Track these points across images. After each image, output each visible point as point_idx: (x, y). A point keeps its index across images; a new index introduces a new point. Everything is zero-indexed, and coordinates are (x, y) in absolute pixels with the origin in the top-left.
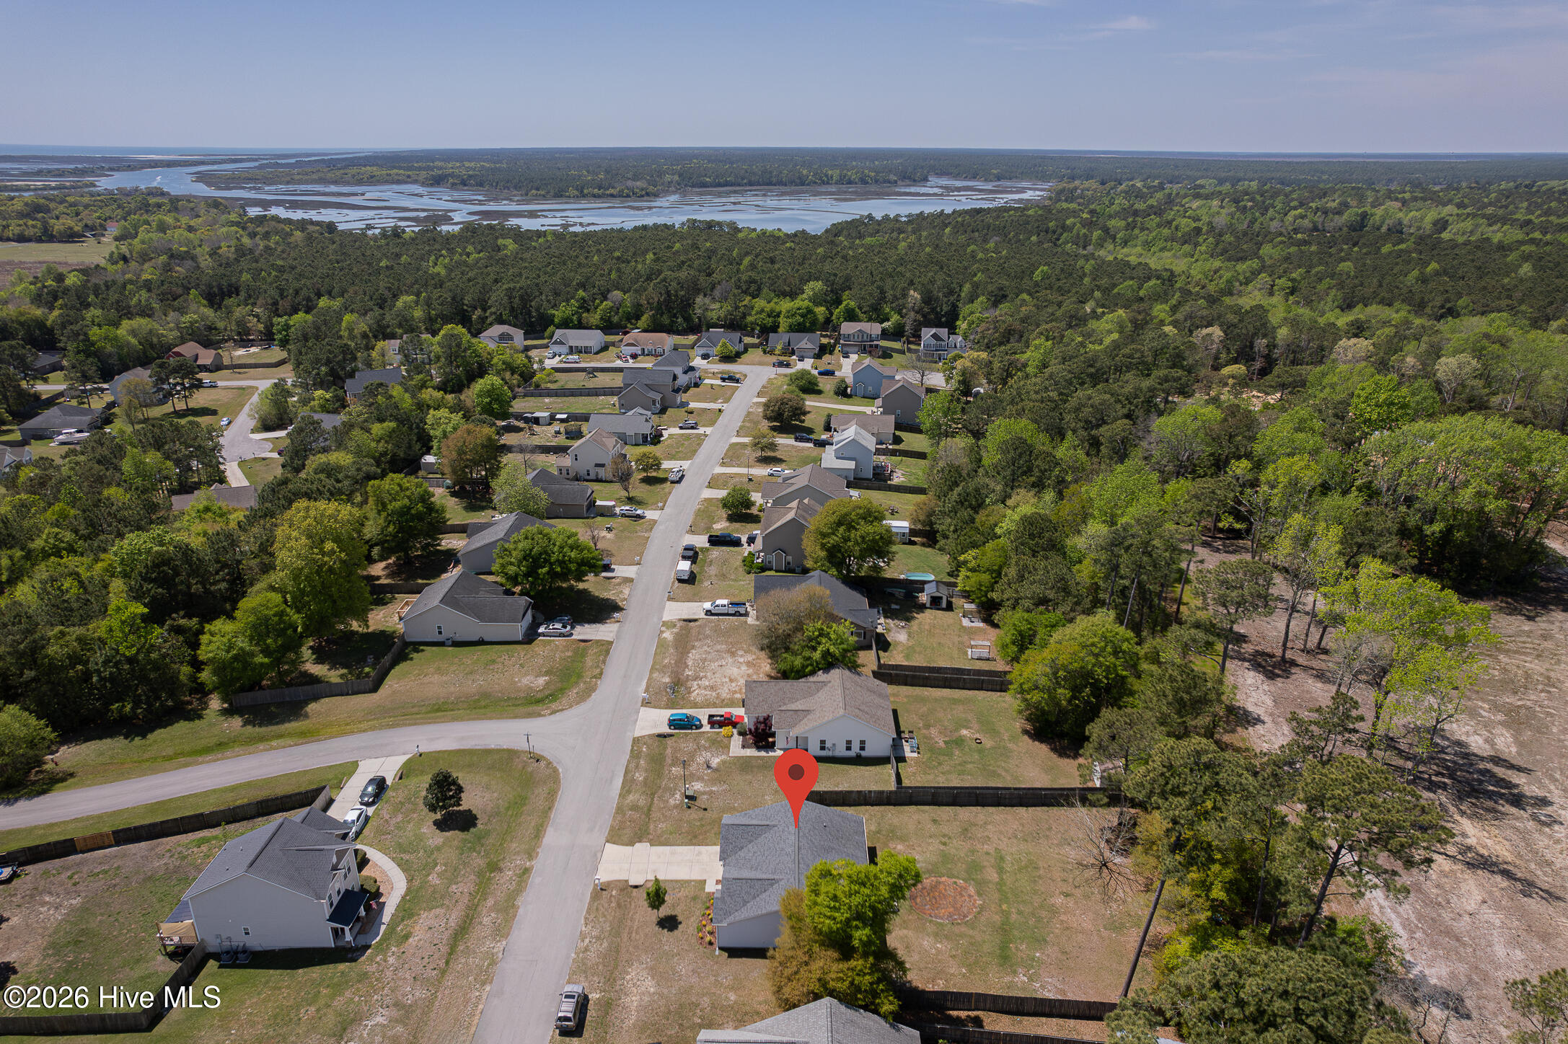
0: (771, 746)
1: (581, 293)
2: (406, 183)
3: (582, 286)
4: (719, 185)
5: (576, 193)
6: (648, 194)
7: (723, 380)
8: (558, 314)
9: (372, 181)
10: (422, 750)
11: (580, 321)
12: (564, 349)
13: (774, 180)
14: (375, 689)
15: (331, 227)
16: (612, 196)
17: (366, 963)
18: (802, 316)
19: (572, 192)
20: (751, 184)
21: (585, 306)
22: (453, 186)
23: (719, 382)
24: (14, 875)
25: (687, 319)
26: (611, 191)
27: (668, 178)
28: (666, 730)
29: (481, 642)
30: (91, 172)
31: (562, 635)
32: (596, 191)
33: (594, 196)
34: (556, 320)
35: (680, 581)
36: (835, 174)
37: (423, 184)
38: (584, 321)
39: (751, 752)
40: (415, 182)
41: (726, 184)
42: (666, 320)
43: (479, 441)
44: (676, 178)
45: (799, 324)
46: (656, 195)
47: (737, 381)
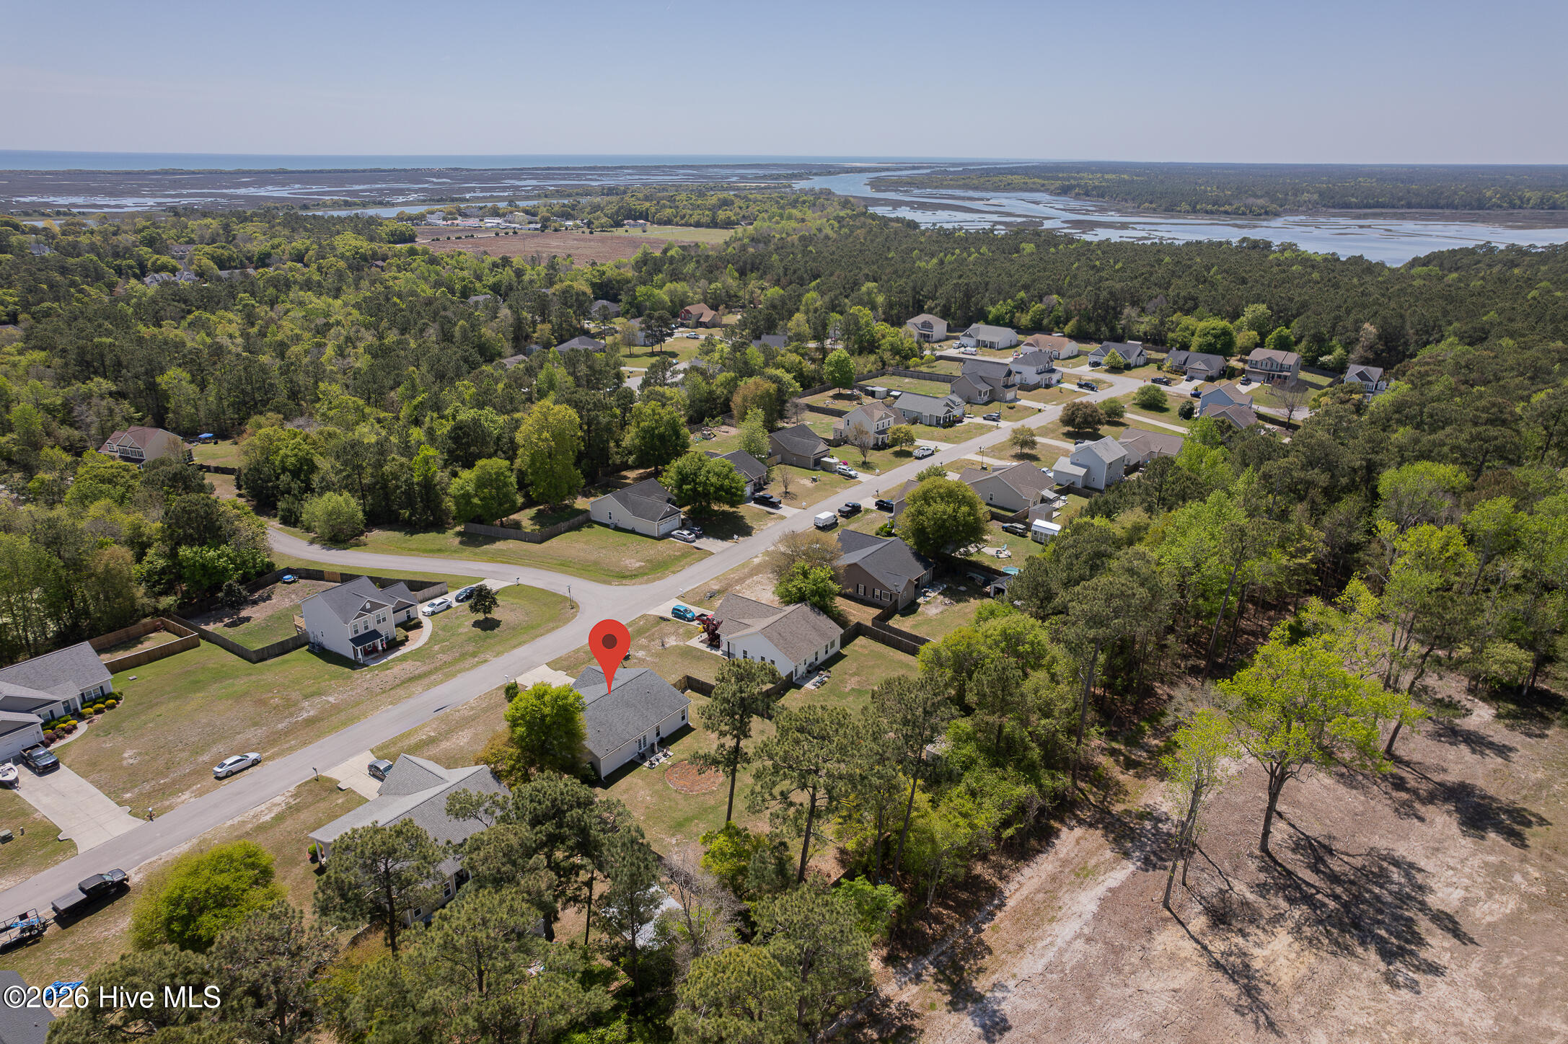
0: (717, 647)
1: (1022, 294)
2: (1038, 191)
3: (1026, 287)
4: (1368, 206)
5: (1188, 208)
6: (1266, 213)
7: (1081, 386)
8: (993, 311)
9: (1009, 188)
10: (520, 582)
11: (1011, 321)
12: (972, 342)
13: (1442, 202)
14: (540, 542)
15: (913, 225)
16: (1226, 213)
17: (356, 674)
18: (1215, 337)
19: (1185, 206)
20: (1409, 206)
21: (1022, 307)
22: (1077, 197)
23: (1076, 388)
24: (294, 582)
25: (1112, 329)
26: (1227, 207)
27: (1306, 196)
28: (670, 616)
29: (633, 532)
30: (793, 176)
31: (685, 540)
32: (1210, 207)
33: (1207, 212)
34: (990, 317)
35: (818, 528)
36: (1534, 196)
37: (1052, 193)
38: (1015, 320)
39: (703, 647)
40: (1046, 191)
41: (1378, 205)
42: (1091, 328)
43: (759, 393)
44: (1316, 197)
45: (1210, 344)
46: (1277, 215)
47: (1092, 389)
